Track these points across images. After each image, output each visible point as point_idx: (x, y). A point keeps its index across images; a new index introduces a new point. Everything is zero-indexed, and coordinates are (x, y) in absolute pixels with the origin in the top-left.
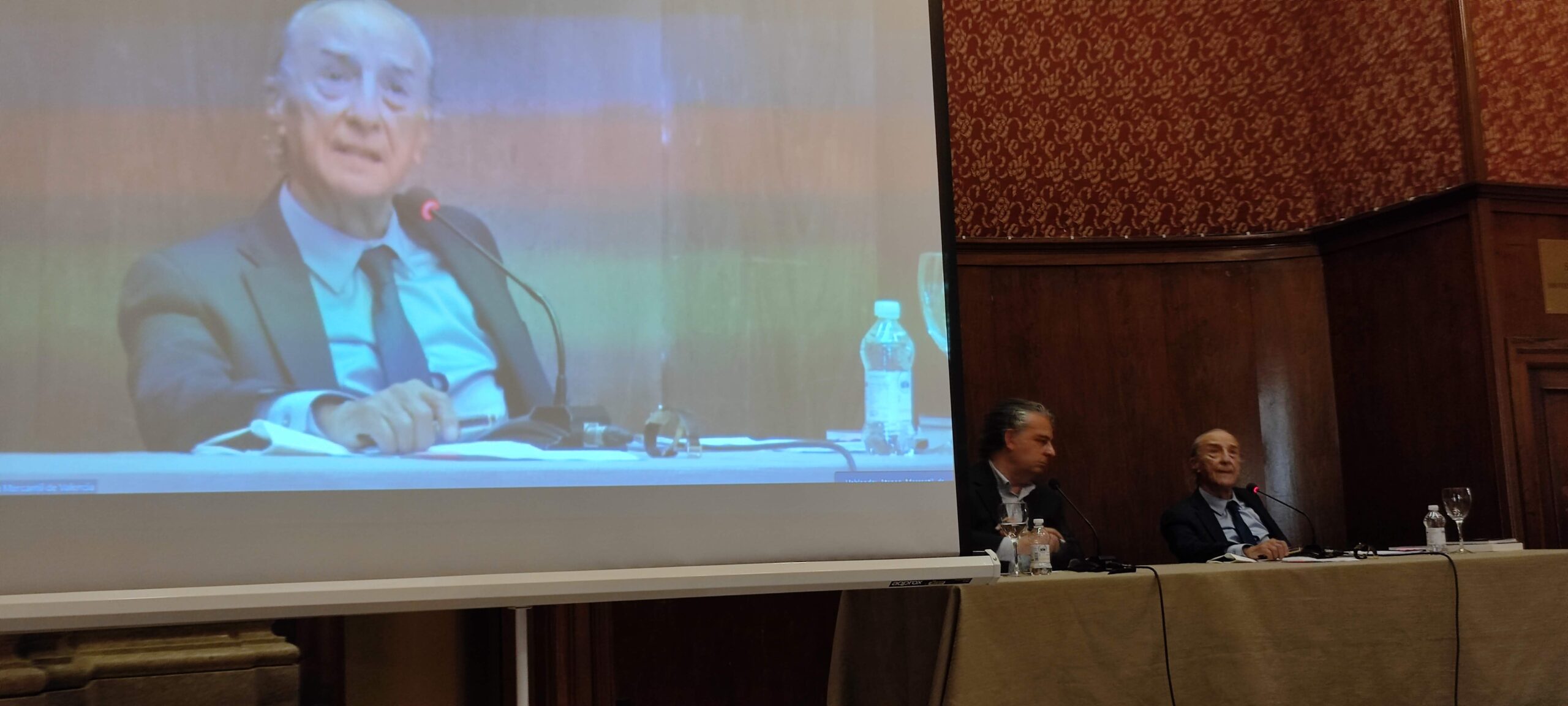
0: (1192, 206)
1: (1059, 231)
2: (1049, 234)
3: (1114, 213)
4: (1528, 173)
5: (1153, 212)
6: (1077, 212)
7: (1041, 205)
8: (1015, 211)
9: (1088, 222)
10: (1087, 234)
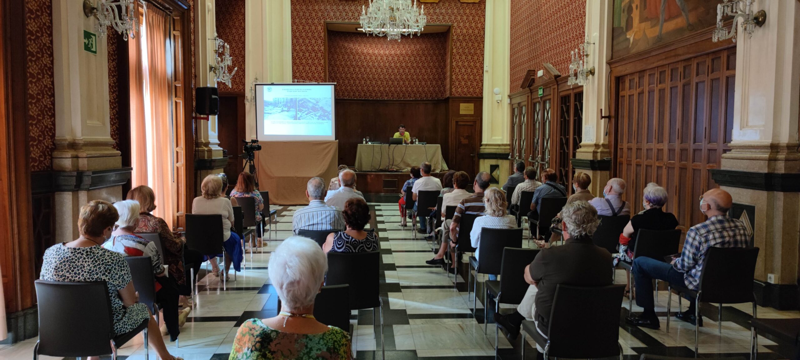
0: (429, 95)
2: (408, 99)
3: (418, 95)
4: (460, 94)
5: (424, 95)
6: (412, 95)
7: (407, 95)
8: (403, 96)
9: (414, 97)
10: (414, 99)
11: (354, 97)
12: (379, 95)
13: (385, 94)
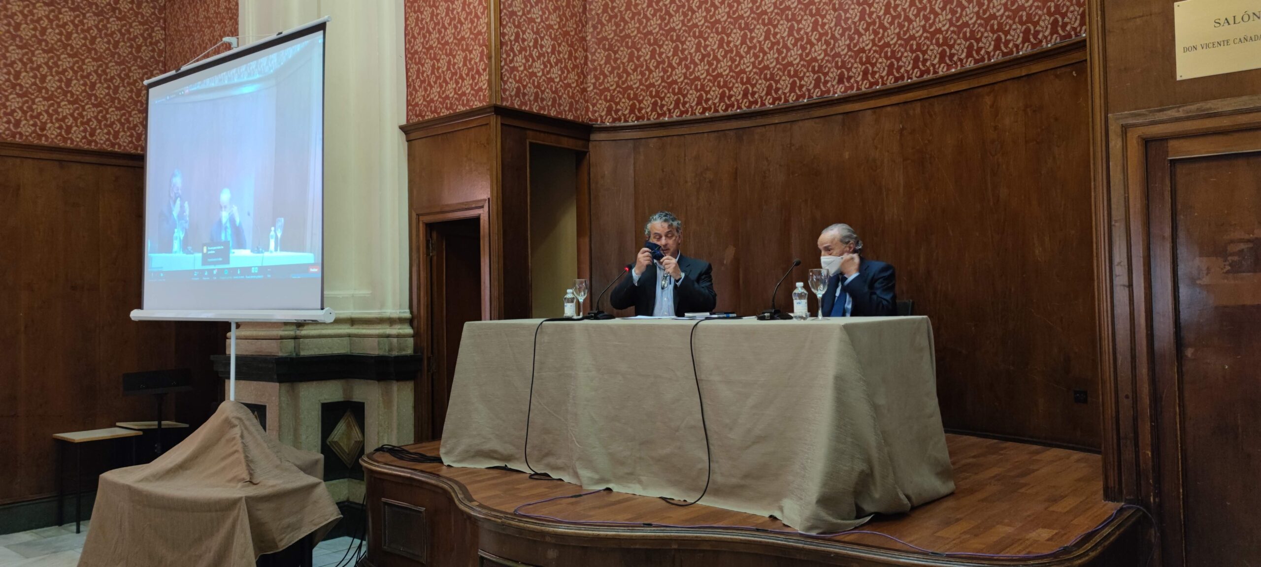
1: (949, 67)
2: (942, 71)
3: (988, 40)
6: (961, 47)
7: (934, 50)
8: (916, 60)
10: (970, 64)
11: (705, 110)
12: (809, 80)
13: (834, 73)
